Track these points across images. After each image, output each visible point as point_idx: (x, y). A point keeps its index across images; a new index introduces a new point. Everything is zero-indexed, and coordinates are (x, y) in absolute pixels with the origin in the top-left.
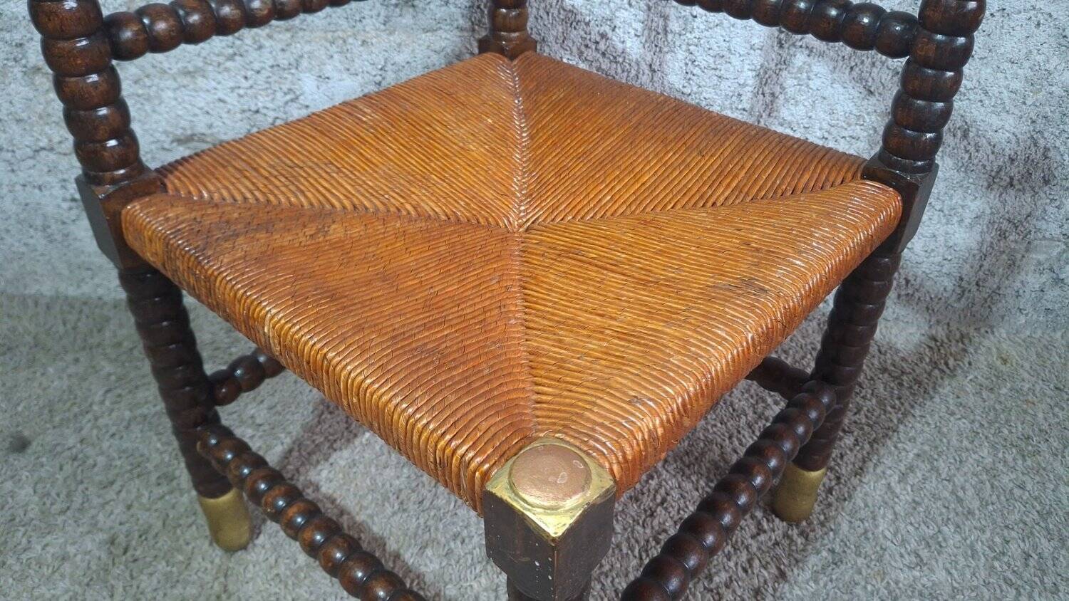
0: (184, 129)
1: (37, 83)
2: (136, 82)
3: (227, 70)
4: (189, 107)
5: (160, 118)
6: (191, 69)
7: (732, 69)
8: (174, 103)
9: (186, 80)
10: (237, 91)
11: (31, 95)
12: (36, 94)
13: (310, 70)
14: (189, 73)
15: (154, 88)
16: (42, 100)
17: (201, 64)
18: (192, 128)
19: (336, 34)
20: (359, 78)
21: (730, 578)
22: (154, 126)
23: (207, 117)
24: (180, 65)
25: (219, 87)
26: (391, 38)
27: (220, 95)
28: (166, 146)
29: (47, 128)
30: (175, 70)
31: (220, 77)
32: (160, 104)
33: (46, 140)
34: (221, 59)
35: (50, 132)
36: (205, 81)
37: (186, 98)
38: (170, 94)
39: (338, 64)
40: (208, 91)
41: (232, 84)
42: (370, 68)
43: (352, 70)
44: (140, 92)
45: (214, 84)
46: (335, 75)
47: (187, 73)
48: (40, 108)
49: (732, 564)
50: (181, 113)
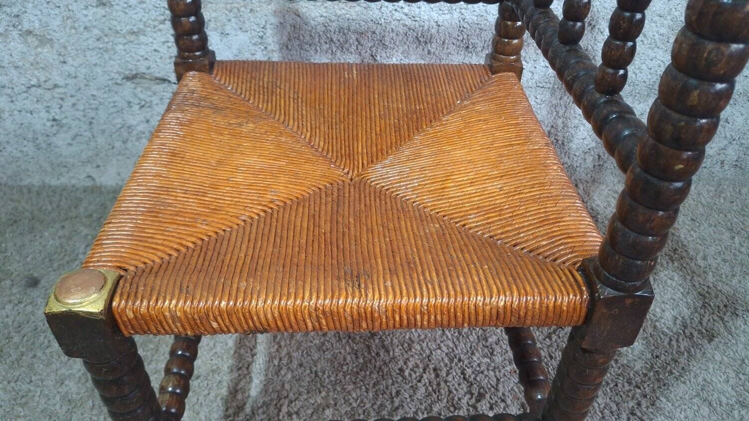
0: (131, 70)
1: (30, 41)
2: (98, 40)
3: (160, 30)
4: (134, 55)
5: (114, 63)
6: (135, 30)
8: (124, 53)
9: (132, 38)
10: (167, 44)
11: (25, 50)
12: (29, 49)
13: (216, 29)
14: (134, 33)
15: (111, 43)
16: (33, 53)
17: (142, 27)
18: (136, 69)
19: (233, 6)
20: (248, 33)
22: (110, 69)
23: (147, 61)
24: (128, 28)
25: (155, 42)
26: (270, 7)
27: (155, 47)
28: (119, 82)
29: (36, 72)
30: (124, 31)
31: (155, 35)
32: (115, 54)
33: (35, 80)
34: (156, 23)
35: (39, 74)
36: (145, 38)
37: (133, 50)
38: (121, 47)
39: (234, 25)
40: (147, 44)
41: (163, 40)
42: (255, 27)
43: (244, 29)
44: (101, 46)
45: (151, 40)
46: (233, 32)
47: (133, 33)
48: (31, 59)
50: (129, 59)
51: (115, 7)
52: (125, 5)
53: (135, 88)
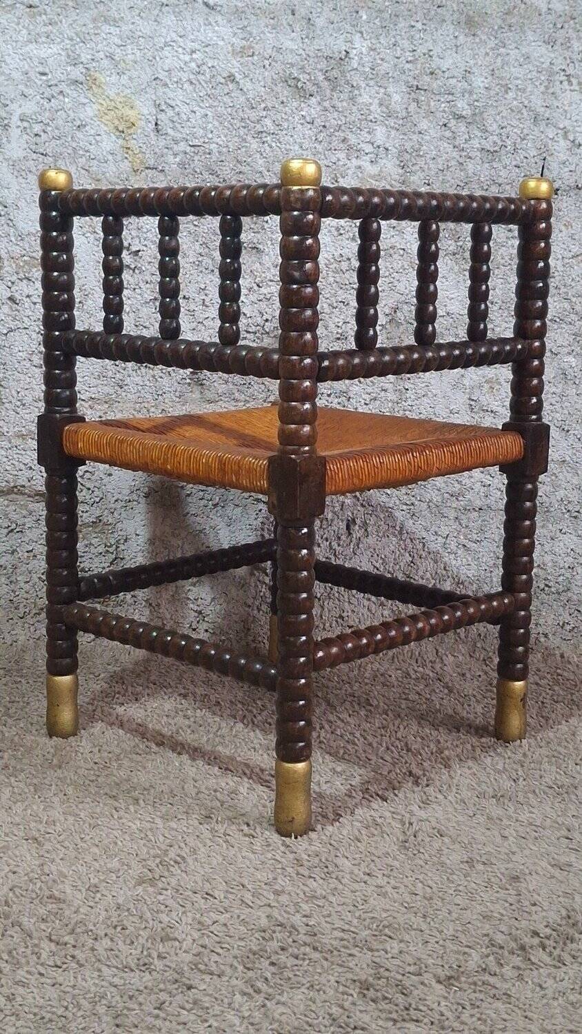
0: (9, 482)
4: (16, 463)
9: (18, 442)
18: (15, 481)
19: (142, 405)
23: (30, 471)
24: (16, 429)
37: (15, 456)
47: (21, 436)
50: (8, 468)
51: (7, 405)
52: (19, 403)
53: (7, 506)
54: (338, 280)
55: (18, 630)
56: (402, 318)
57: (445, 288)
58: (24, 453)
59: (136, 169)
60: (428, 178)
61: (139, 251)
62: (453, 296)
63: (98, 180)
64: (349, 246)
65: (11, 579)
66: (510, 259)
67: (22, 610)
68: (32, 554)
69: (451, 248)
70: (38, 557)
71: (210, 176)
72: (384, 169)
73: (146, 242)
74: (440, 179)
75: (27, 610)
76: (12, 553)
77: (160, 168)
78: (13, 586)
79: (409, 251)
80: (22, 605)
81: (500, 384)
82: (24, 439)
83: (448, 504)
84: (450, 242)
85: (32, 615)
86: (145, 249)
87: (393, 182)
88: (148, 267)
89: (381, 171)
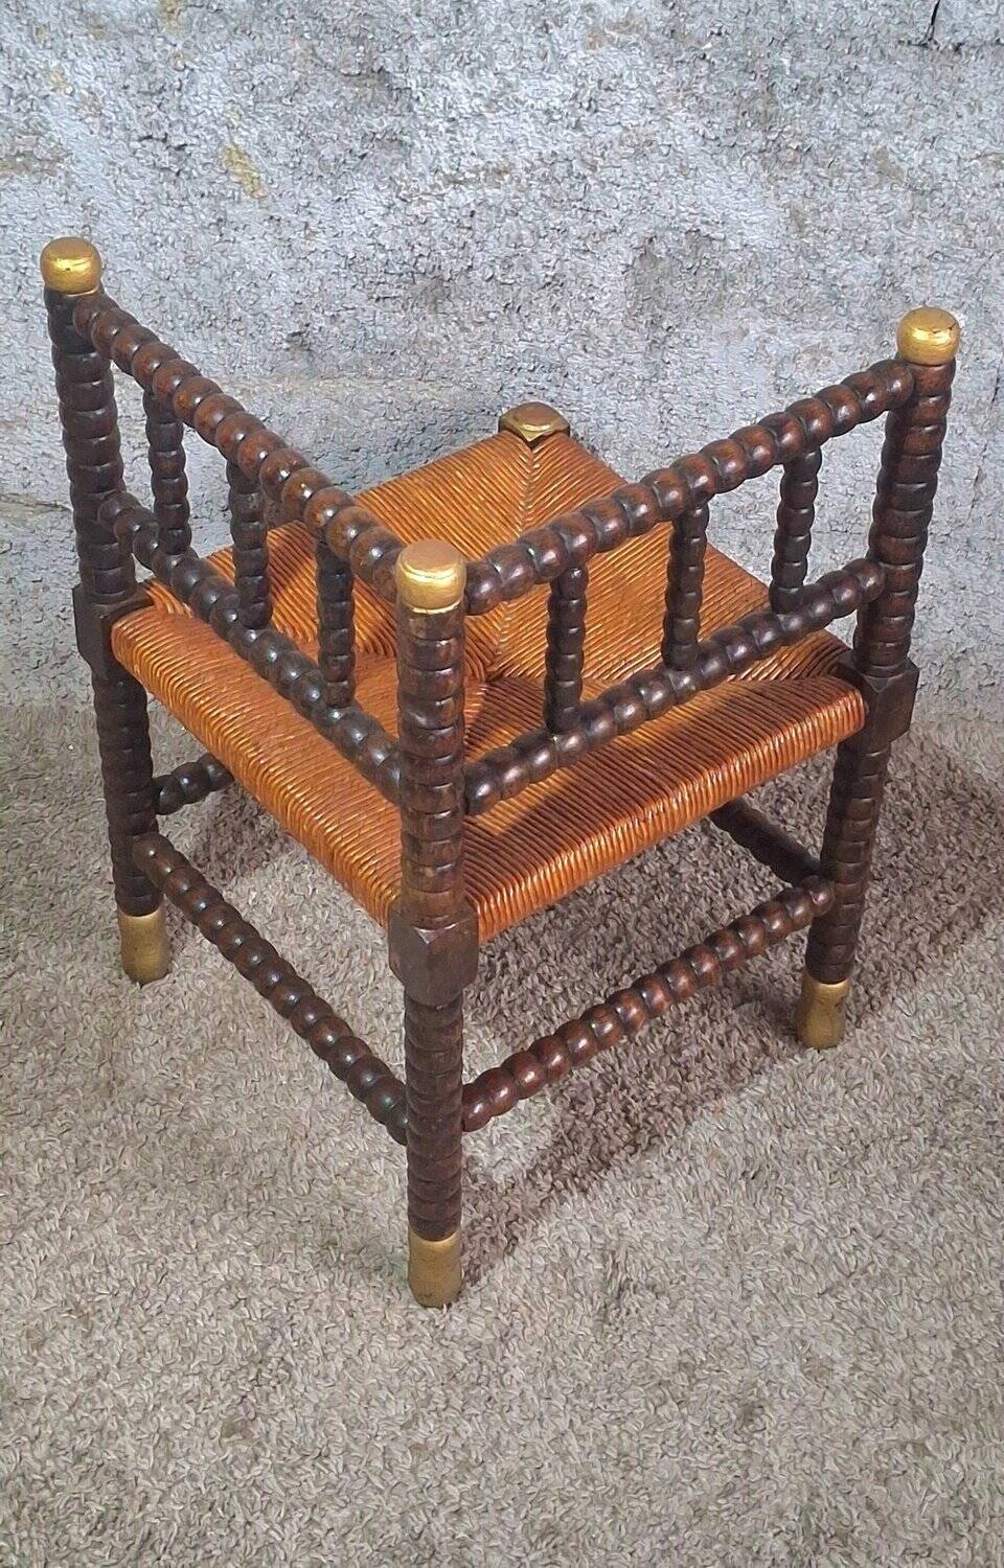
7: (719, 419)
21: (703, 1052)
49: (707, 1037)
54: (548, 193)
55: (33, 686)
56: (663, 251)
57: (741, 207)
58: (10, 447)
59: (169, 9)
60: (719, 25)
61: (185, 145)
62: (755, 219)
63: (100, 27)
64: (568, 139)
65: (12, 617)
66: (863, 161)
67: (34, 658)
68: (41, 584)
69: (756, 144)
70: (52, 590)
71: (310, 21)
72: (637, 11)
73: (196, 132)
74: (742, 27)
75: (43, 658)
76: (10, 582)
77: (215, 7)
78: (14, 627)
79: (679, 149)
80: (33, 652)
81: (830, 354)
82: (9, 428)
83: (731, 525)
84: (755, 134)
85: (50, 664)
86: (195, 141)
87: (653, 35)
88: (203, 172)
89: (630, 15)
